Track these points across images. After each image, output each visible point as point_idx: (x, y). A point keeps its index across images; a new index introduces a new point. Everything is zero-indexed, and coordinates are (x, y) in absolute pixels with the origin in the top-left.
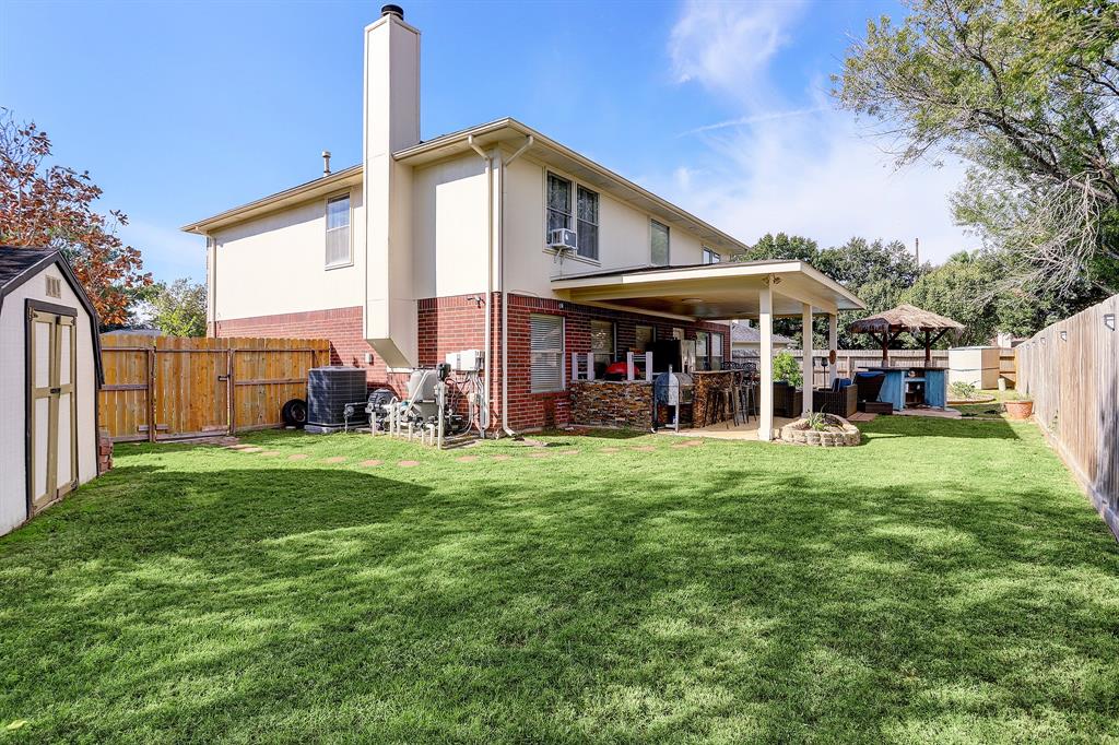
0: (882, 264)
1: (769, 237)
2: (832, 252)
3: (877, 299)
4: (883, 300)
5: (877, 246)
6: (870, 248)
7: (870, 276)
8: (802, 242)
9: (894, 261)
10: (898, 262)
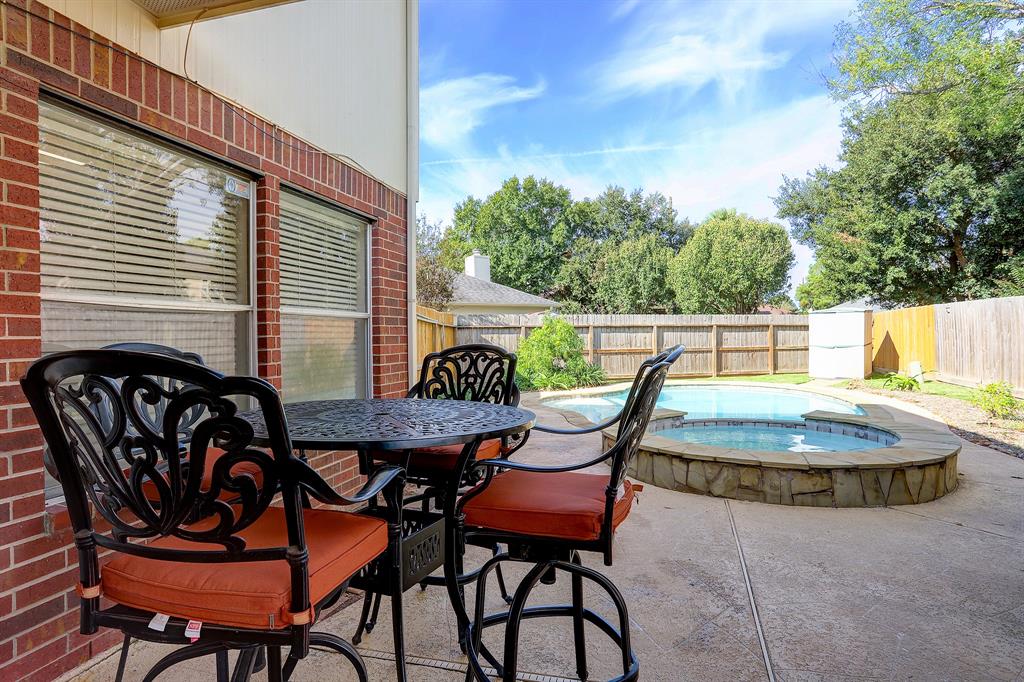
0: (643, 218)
1: (515, 180)
2: (587, 203)
3: (642, 257)
4: (648, 260)
5: (637, 196)
6: (629, 199)
7: (630, 232)
8: (552, 189)
9: (654, 216)
10: (659, 216)
